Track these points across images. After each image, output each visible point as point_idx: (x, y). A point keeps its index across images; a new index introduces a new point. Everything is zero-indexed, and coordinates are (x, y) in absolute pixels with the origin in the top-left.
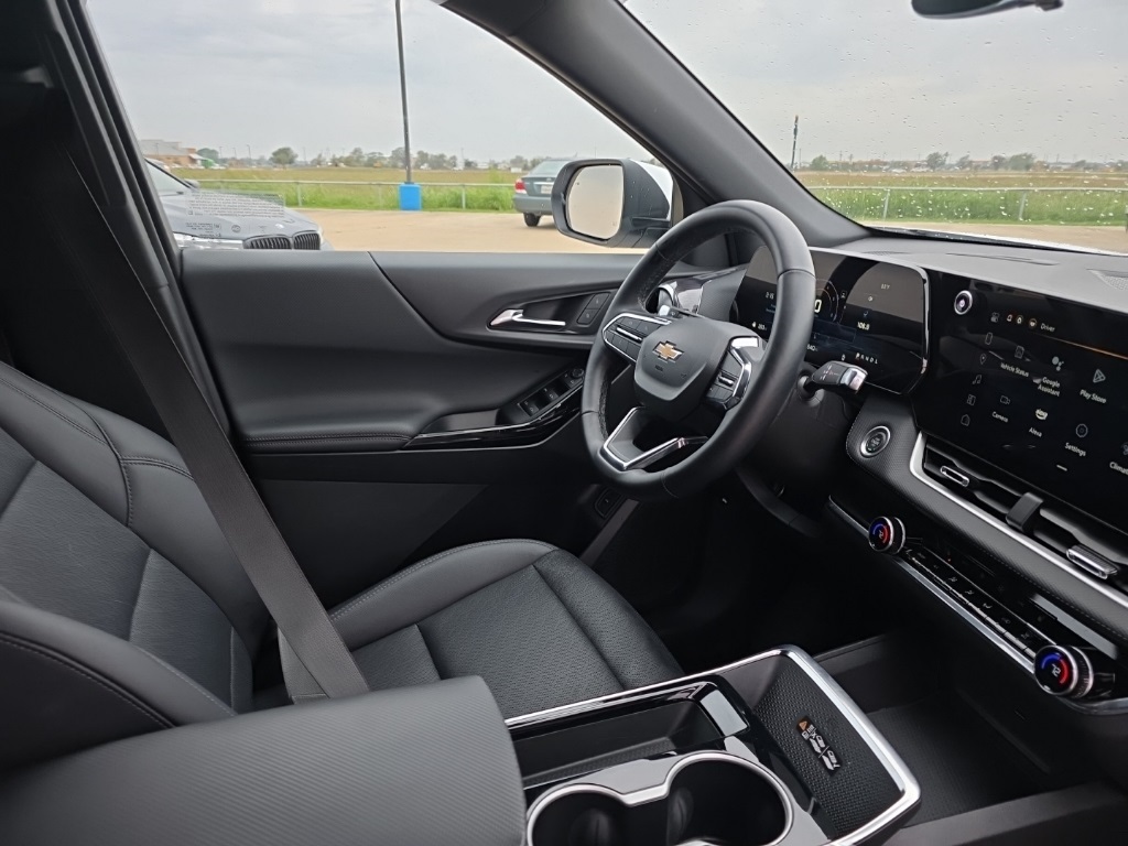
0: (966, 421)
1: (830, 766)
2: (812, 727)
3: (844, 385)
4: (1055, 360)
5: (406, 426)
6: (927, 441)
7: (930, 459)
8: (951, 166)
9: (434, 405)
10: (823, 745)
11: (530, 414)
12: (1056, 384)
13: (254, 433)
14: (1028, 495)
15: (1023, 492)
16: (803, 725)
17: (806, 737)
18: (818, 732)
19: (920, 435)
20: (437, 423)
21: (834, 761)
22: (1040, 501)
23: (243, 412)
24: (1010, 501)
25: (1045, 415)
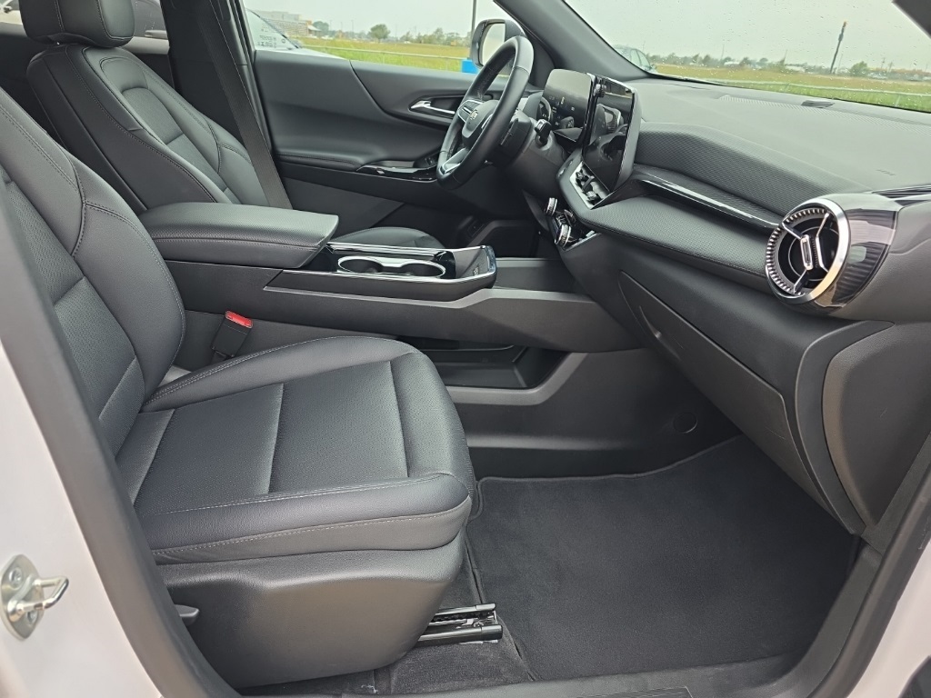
5: (360, 160)
9: (380, 153)
11: (430, 164)
13: (282, 150)
20: (378, 162)
23: (279, 140)
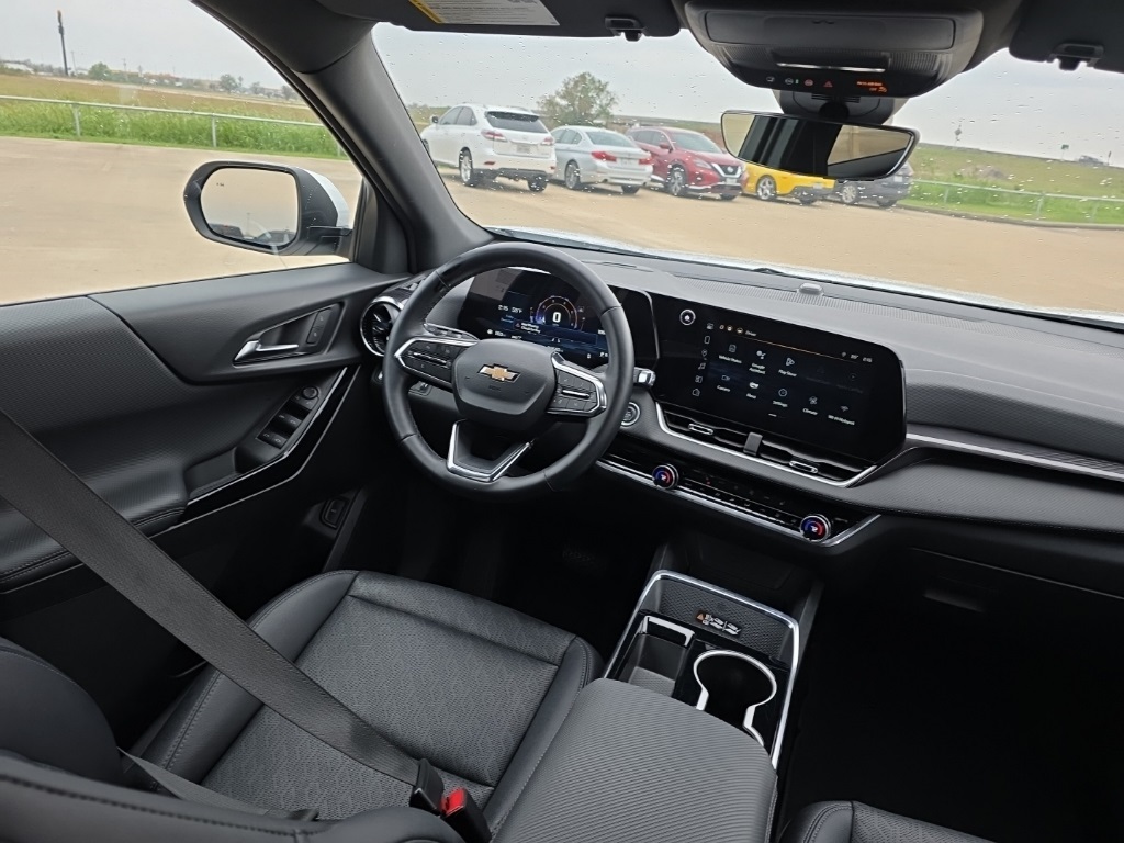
0: (697, 393)
1: (734, 633)
2: (707, 616)
3: (641, 384)
4: (759, 353)
6: (664, 408)
7: (669, 419)
8: (245, 90)
10: (722, 623)
11: (278, 446)
12: (763, 367)
14: (751, 434)
15: (748, 433)
16: (700, 617)
17: (707, 623)
18: (714, 617)
19: (658, 406)
21: (735, 628)
22: (760, 436)
24: (743, 440)
25: (757, 386)
